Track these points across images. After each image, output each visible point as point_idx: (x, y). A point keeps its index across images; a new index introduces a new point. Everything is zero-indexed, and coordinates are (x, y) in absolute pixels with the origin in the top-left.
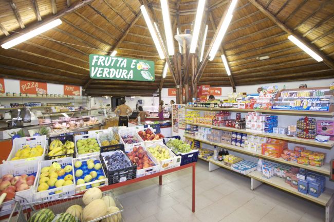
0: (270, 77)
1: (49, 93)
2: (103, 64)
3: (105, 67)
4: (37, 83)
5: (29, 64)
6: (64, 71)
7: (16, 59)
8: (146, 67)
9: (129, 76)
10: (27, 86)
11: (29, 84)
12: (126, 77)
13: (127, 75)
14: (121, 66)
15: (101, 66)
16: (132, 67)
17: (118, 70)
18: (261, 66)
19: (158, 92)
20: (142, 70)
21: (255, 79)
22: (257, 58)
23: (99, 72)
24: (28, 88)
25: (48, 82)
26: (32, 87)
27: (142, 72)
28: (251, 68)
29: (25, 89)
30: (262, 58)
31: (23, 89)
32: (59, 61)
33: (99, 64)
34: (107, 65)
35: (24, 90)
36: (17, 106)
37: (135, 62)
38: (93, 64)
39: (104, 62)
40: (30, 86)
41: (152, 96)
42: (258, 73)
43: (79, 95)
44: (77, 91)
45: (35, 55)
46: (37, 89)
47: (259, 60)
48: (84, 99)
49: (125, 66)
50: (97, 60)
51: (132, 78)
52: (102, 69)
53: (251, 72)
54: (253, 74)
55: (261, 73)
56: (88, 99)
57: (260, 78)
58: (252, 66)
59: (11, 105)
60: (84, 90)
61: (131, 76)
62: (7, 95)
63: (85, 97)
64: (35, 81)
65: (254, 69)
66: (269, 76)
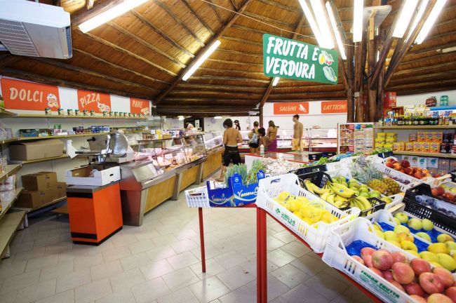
0: (449, 81)
1: (113, 110)
2: (280, 53)
3: (282, 57)
4: (98, 95)
5: (98, 62)
6: (139, 74)
7: (84, 52)
8: (329, 60)
9: (310, 74)
10: (87, 98)
11: (89, 96)
12: (307, 77)
13: (308, 72)
14: (302, 57)
15: (277, 56)
16: (314, 59)
17: (298, 63)
18: (441, 63)
19: (257, 108)
20: (325, 65)
21: (420, 84)
22: (438, 50)
23: (277, 66)
24: (89, 102)
25: (113, 93)
26: (93, 101)
27: (324, 69)
28: (420, 67)
29: (84, 104)
30: (445, 51)
31: (82, 103)
32: (139, 57)
33: (275, 52)
34: (285, 54)
35: (83, 107)
36: (82, 132)
37: (317, 51)
38: (268, 51)
39: (281, 48)
40: (90, 100)
41: (247, 115)
42: (430, 75)
43: (148, 114)
44: (146, 109)
45: (112, 45)
46: (99, 104)
47: (441, 53)
48: (156, 121)
49: (306, 58)
50: (273, 45)
51: (313, 77)
52: (280, 60)
53: (416, 74)
54: (420, 77)
55: (434, 75)
56: (162, 121)
57: (432, 83)
58: (421, 64)
59: (75, 129)
60: (155, 107)
61: (312, 75)
62: (69, 113)
63: (158, 118)
64: (97, 92)
65: (426, 68)
66: (449, 79)
